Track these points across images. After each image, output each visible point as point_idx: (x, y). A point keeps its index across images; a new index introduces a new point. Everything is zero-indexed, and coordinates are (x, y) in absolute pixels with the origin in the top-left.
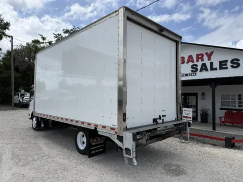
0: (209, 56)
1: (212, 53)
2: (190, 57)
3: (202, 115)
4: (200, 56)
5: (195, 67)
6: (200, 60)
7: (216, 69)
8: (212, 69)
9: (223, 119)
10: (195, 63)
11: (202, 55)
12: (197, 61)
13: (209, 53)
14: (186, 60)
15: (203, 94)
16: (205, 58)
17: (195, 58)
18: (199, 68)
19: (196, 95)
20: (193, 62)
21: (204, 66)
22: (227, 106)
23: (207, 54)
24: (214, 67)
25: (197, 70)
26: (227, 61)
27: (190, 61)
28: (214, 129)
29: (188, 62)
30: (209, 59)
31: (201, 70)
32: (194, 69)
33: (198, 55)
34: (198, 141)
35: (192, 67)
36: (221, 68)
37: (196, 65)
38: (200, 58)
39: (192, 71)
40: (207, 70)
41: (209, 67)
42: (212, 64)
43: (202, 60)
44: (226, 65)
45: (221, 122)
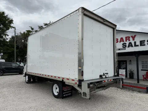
0: (133, 38)
1: (135, 36)
2: (122, 38)
3: (130, 74)
4: (128, 38)
5: (124, 44)
7: (138, 46)
8: (136, 45)
9: (145, 77)
10: (125, 42)
11: (129, 37)
12: (126, 41)
13: (133, 36)
14: (119, 40)
15: (130, 61)
16: (131, 39)
17: (124, 39)
18: (127, 45)
19: (126, 61)
21: (130, 43)
22: (146, 68)
24: (137, 44)
25: (126, 46)
26: (144, 41)
27: (122, 41)
28: (138, 82)
29: (120, 42)
30: (133, 40)
31: (129, 47)
33: (126, 38)
34: (129, 90)
35: (123, 44)
36: (141, 45)
37: (126, 44)
39: (123, 47)
40: (132, 46)
41: (133, 44)
42: (135, 43)
43: (129, 40)
44: (144, 43)
45: (144, 78)
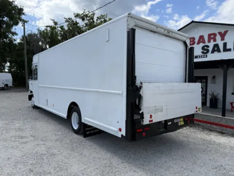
0: (223, 36)
1: (226, 32)
2: (201, 37)
3: (211, 100)
4: (212, 36)
5: (206, 48)
6: (212, 40)
7: (230, 50)
8: (226, 49)
10: (207, 44)
11: (215, 35)
12: (209, 41)
13: (223, 32)
14: (196, 41)
15: (214, 77)
16: (218, 38)
17: (206, 39)
18: (210, 49)
19: (206, 78)
20: (204, 42)
21: (216, 46)
23: (220, 33)
24: (228, 47)
25: (208, 51)
27: (201, 42)
28: (224, 115)
29: (198, 43)
30: (223, 39)
31: (213, 52)
32: (205, 50)
33: (209, 35)
35: (203, 48)
37: (208, 46)
38: (212, 38)
39: (202, 52)
40: (219, 51)
41: (221, 48)
42: (225, 44)
43: (215, 40)
